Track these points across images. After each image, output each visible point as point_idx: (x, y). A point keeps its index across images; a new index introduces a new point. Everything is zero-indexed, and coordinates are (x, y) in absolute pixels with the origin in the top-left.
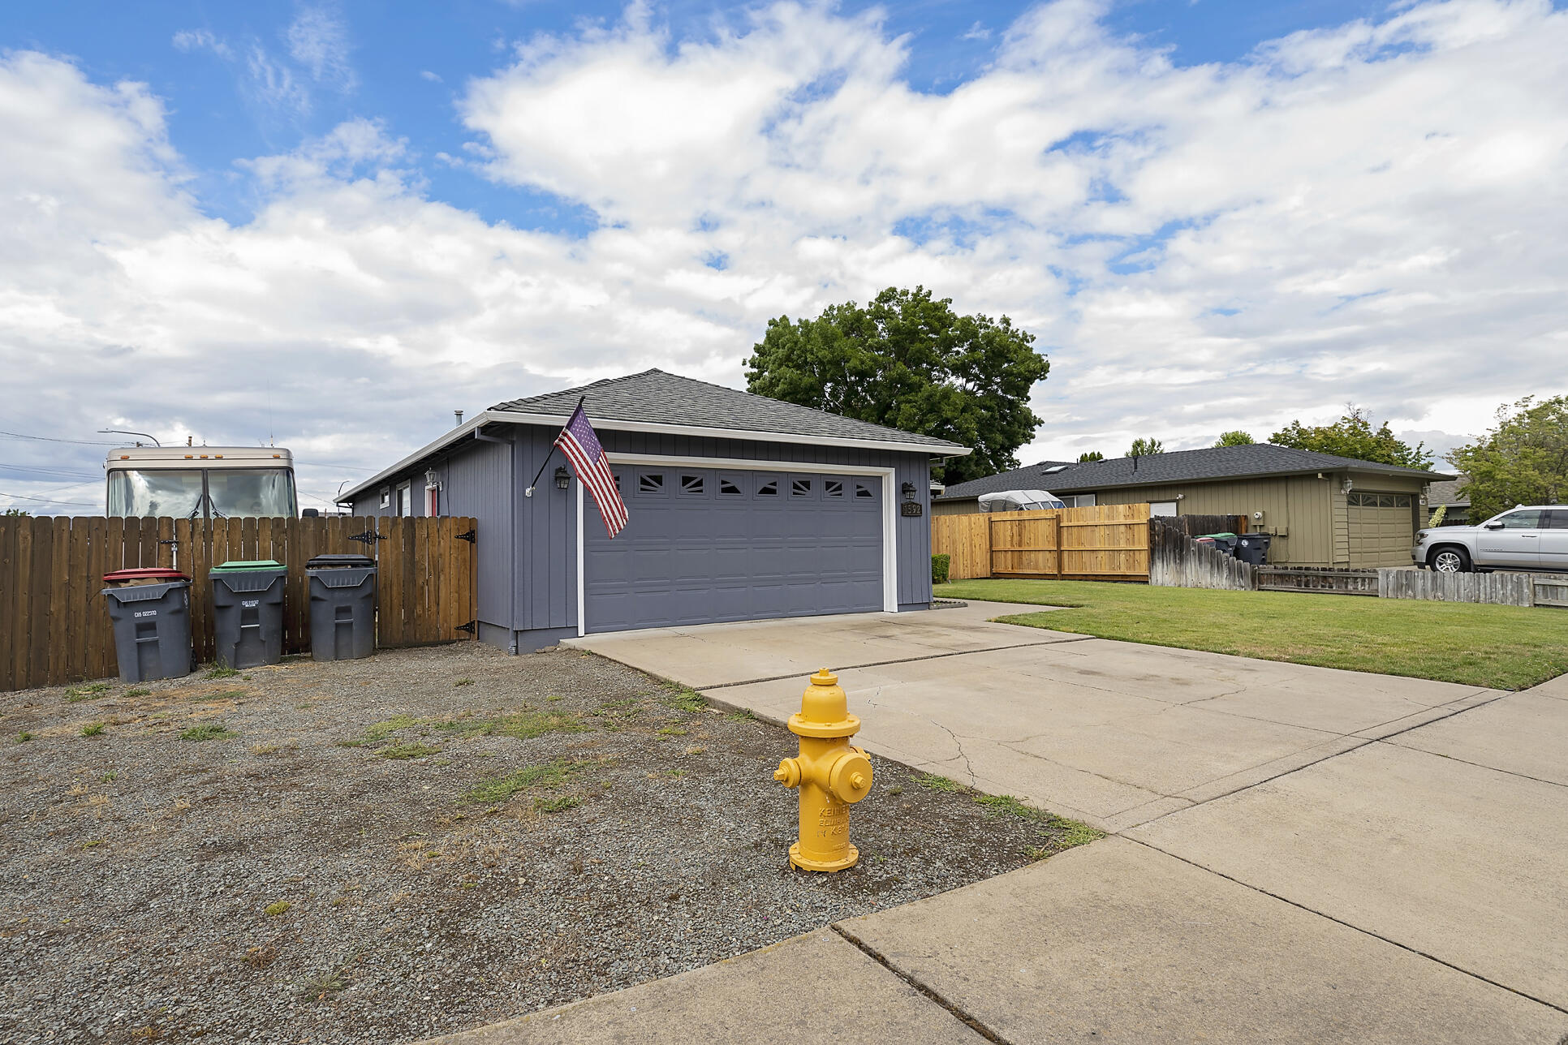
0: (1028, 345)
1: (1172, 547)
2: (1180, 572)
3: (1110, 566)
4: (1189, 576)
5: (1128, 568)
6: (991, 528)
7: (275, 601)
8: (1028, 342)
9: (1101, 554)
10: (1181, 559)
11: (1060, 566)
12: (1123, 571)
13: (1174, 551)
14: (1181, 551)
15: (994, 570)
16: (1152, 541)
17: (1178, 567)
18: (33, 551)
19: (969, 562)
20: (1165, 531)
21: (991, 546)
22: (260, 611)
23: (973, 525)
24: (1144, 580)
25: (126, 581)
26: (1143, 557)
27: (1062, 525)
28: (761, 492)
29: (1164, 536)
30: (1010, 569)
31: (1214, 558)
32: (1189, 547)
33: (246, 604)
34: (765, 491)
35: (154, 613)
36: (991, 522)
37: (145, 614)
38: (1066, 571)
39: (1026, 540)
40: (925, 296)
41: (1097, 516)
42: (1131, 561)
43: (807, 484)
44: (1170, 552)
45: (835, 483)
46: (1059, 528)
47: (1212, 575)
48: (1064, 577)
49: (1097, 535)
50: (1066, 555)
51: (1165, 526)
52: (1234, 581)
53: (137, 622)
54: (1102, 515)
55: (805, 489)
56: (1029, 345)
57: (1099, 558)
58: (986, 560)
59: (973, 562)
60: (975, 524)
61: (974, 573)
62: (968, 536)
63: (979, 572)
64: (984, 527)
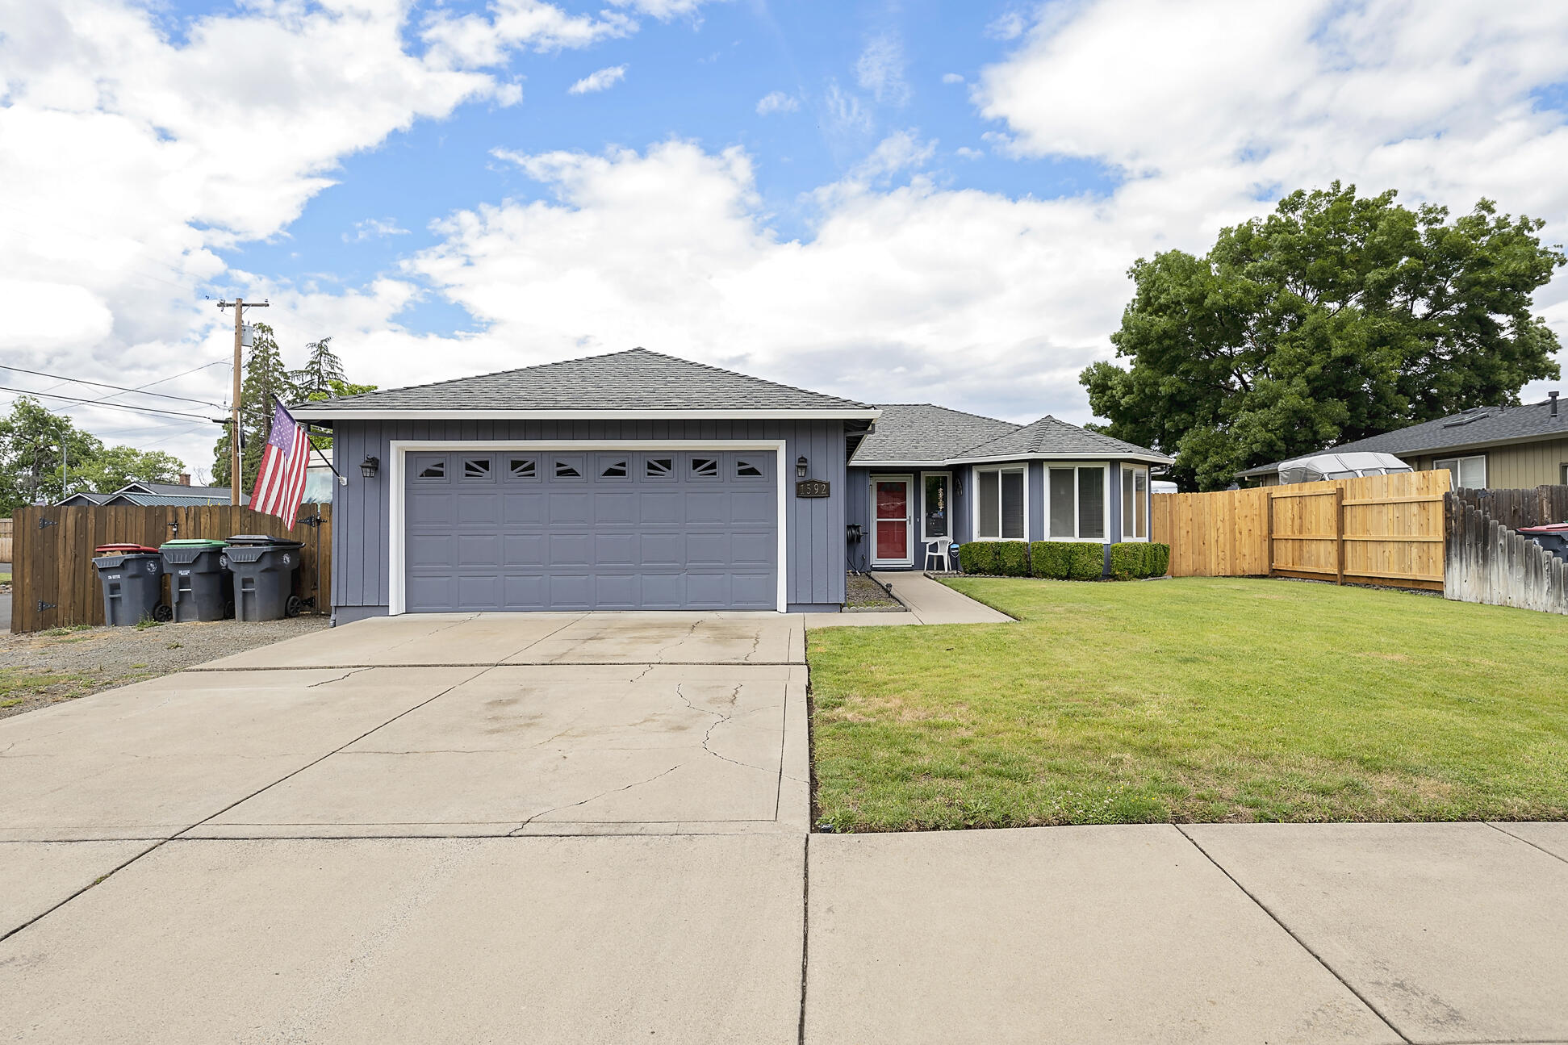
0: (1530, 234)
1: (1473, 538)
2: (1484, 579)
3: (1399, 565)
4: (1495, 586)
5: (1421, 569)
6: (1271, 508)
7: (201, 571)
8: (1531, 230)
9: (1390, 547)
10: (1485, 558)
11: (1342, 563)
12: (1415, 574)
13: (1476, 544)
14: (1485, 544)
15: (1275, 565)
16: (1447, 528)
17: (1481, 571)
18: (95, 530)
19: (1228, 553)
20: (1465, 512)
21: (1271, 531)
22: (191, 579)
23: (1237, 504)
24: (1434, 589)
25: (105, 552)
26: (1438, 552)
27: (1344, 503)
28: (605, 474)
29: (1464, 521)
30: (1291, 565)
31: (1530, 558)
32: (1495, 541)
33: (182, 573)
34: (611, 472)
35: (119, 576)
36: (1271, 500)
37: (114, 577)
38: (1349, 572)
39: (1307, 524)
40: (1346, 194)
41: (1385, 489)
42: (1425, 559)
44: (1471, 547)
46: (1341, 509)
47: (1526, 585)
48: (1348, 579)
49: (1385, 518)
50: (1348, 546)
51: (1463, 504)
52: (1559, 597)
53: (111, 583)
54: (1391, 488)
55: (664, 468)
56: (1534, 235)
57: (1387, 553)
58: (1262, 550)
59: (1235, 553)
60: (1240, 502)
61: (1238, 569)
62: (1227, 518)
63: (1246, 567)
64: (1258, 506)
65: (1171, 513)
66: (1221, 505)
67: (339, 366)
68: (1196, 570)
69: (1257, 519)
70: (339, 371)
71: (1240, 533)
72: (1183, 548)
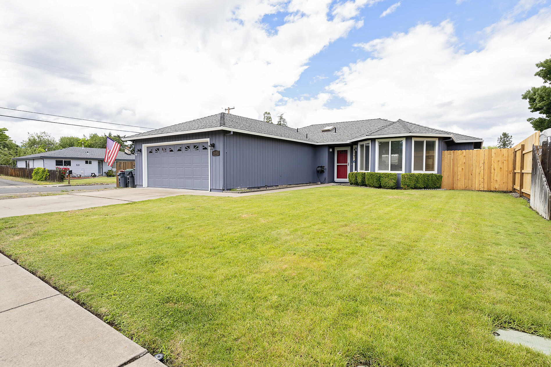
6: (515, 156)
11: (521, 185)
15: (515, 186)
19: (486, 180)
27: (524, 152)
34: (179, 150)
36: (515, 152)
38: (523, 190)
43: (189, 147)
45: (196, 146)
46: (523, 156)
48: (523, 194)
50: (524, 176)
55: (188, 149)
58: (508, 178)
59: (491, 179)
60: (495, 154)
61: (492, 187)
62: (486, 162)
63: (497, 186)
64: (507, 155)
65: (453, 160)
66: (483, 156)
67: (286, 122)
68: (466, 187)
69: (505, 162)
70: (286, 123)
71: (494, 169)
72: (459, 177)
